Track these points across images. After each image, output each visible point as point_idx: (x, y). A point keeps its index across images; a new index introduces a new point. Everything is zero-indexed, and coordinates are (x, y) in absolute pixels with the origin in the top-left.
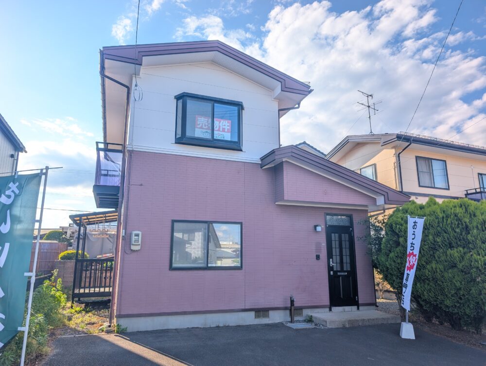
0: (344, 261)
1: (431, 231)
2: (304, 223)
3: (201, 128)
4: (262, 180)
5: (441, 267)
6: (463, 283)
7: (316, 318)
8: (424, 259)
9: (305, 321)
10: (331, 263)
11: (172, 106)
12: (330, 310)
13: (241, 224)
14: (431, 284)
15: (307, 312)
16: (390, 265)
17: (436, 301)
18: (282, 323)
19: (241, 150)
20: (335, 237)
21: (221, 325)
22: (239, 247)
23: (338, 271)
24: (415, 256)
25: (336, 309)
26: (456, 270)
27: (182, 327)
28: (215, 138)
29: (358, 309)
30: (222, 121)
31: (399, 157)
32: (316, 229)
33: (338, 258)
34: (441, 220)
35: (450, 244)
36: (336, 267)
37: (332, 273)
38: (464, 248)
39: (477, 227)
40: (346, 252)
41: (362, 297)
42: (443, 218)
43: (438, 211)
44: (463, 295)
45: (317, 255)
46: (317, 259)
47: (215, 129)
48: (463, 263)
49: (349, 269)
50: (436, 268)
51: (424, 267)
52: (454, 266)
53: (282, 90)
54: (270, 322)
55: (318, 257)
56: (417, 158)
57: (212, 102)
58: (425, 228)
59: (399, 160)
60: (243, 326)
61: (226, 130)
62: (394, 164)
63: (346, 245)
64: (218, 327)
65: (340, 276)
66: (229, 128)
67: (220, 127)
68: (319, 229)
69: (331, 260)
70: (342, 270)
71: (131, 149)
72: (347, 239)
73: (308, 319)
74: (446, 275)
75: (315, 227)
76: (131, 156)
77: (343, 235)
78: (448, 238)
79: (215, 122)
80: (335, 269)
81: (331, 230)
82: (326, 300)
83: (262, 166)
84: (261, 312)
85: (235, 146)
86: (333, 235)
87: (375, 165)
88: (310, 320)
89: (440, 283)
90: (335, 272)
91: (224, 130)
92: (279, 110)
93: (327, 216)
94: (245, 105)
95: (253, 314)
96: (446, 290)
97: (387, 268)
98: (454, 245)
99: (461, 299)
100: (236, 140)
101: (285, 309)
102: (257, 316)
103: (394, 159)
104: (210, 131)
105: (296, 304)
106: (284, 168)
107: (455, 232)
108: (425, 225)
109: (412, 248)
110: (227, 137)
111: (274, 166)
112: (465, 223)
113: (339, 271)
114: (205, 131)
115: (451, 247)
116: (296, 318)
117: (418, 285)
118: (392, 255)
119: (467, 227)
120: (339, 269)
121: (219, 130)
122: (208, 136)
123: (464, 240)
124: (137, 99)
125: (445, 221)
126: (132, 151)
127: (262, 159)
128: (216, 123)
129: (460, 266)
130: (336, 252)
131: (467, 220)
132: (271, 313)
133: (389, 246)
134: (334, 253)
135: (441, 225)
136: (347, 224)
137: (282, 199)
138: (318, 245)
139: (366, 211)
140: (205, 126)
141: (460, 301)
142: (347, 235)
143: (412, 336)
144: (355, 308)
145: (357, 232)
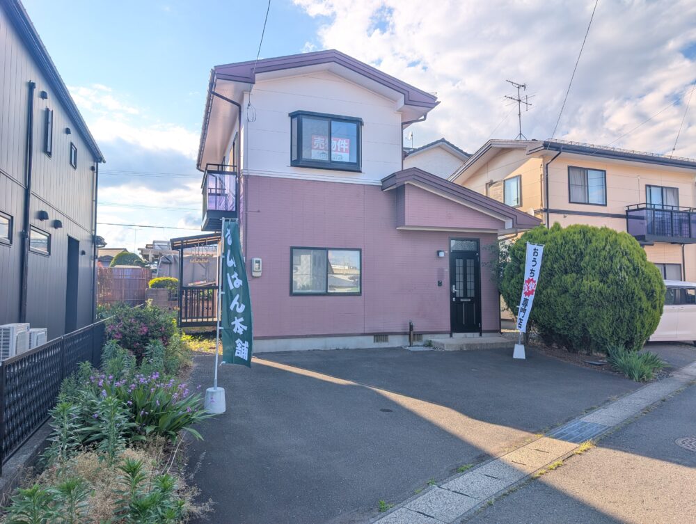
0: (468, 287)
1: (550, 257)
2: (425, 249)
3: (318, 149)
4: (382, 204)
5: (555, 292)
6: (572, 306)
7: (435, 342)
8: (542, 284)
9: (424, 346)
10: (454, 289)
11: (286, 124)
12: (451, 336)
13: (360, 250)
14: (546, 308)
15: (426, 338)
16: (511, 291)
17: (549, 324)
18: (401, 347)
19: (360, 172)
20: (459, 262)
21: (341, 348)
22: (359, 273)
23: (460, 298)
24: (535, 282)
25: (456, 335)
26: (567, 294)
27: (303, 349)
28: (333, 159)
29: (481, 335)
30: (340, 141)
31: (547, 168)
32: (438, 254)
33: (462, 284)
34: (559, 247)
35: (566, 270)
36: (460, 293)
37: (454, 299)
38: (577, 273)
39: (590, 254)
40: (470, 278)
41: (485, 324)
42: (562, 244)
43: (559, 237)
44: (572, 318)
45: (438, 282)
46: (439, 285)
47: (333, 149)
48: (573, 289)
49: (473, 295)
50: (551, 293)
51: (541, 293)
52: (566, 291)
53: (405, 104)
54: (389, 346)
55: (440, 284)
56: (570, 168)
57: (330, 120)
58: (545, 255)
59: (547, 172)
60: (363, 349)
61: (344, 150)
62: (541, 176)
63: (471, 270)
64: (338, 349)
65: (463, 302)
66: (347, 147)
67: (337, 147)
68: (442, 254)
69: (454, 286)
70: (465, 296)
71: (246, 174)
72: (472, 264)
73: (428, 343)
74: (559, 299)
75: (438, 252)
76: (247, 182)
77: (468, 261)
78: (564, 265)
79: (333, 141)
80: (458, 296)
81: (455, 255)
82: (447, 325)
83: (382, 188)
84: (380, 336)
85: (355, 167)
86: (457, 260)
87: (520, 176)
88: (429, 344)
89: (553, 307)
90: (458, 299)
91: (342, 150)
92: (403, 124)
93: (452, 241)
94: (364, 120)
95: (372, 338)
96: (557, 314)
97: (509, 294)
98: (569, 271)
99: (570, 321)
100: (355, 161)
101: (405, 334)
102: (376, 341)
103: (541, 171)
104: (327, 152)
105: (416, 329)
106: (406, 191)
107: (571, 258)
108: (545, 250)
109: (532, 275)
110: (345, 157)
111: (397, 188)
112: (580, 249)
113: (462, 298)
114: (321, 152)
115: (566, 273)
116: (415, 343)
117: (535, 310)
118: (513, 281)
119: (582, 253)
120: (462, 296)
121: (336, 150)
122: (325, 158)
123: (578, 265)
124: (250, 120)
125: (563, 247)
126: (248, 175)
127: (383, 181)
128: (334, 143)
129: (571, 291)
130: (460, 278)
131: (582, 247)
132: (390, 337)
133: (511, 271)
134: (457, 279)
135: (559, 251)
136: (474, 249)
137: (403, 225)
138: (441, 271)
139: (496, 235)
140: (322, 146)
141: (569, 324)
142: (472, 261)
143: (523, 356)
144: (477, 334)
145: (484, 257)
